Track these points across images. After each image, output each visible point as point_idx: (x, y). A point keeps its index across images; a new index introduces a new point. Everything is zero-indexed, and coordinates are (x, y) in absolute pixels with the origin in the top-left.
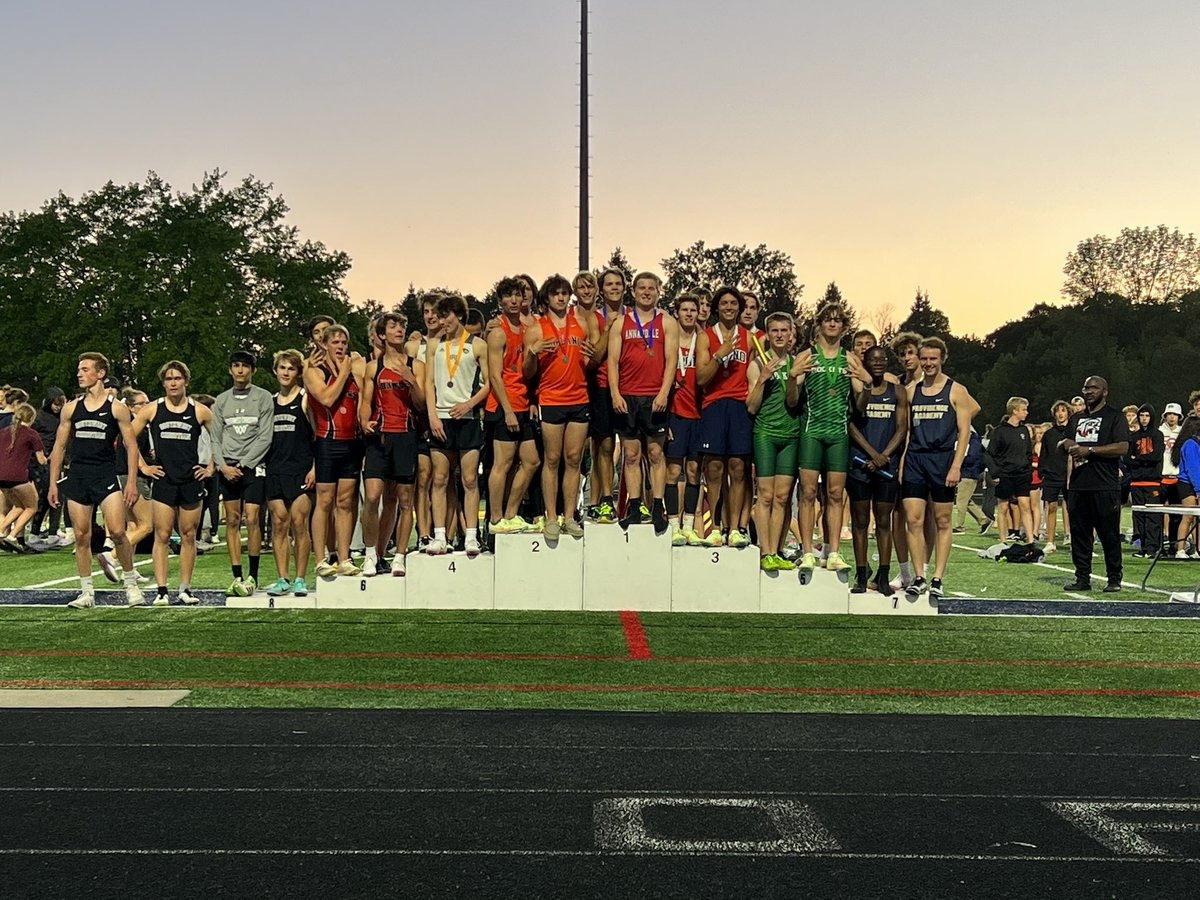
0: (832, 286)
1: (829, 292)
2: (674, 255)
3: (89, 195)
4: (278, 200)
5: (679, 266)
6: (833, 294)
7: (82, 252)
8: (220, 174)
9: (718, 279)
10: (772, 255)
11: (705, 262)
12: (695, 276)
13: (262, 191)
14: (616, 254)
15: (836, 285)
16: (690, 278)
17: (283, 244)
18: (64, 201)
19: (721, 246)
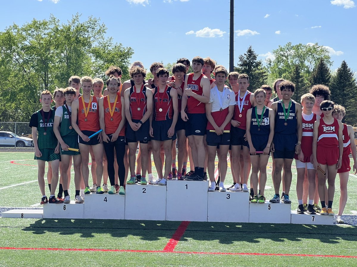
0: (344, 62)
1: (343, 64)
2: (278, 48)
3: (26, 24)
4: (103, 25)
5: (280, 53)
6: (344, 65)
7: (22, 49)
8: (79, 15)
9: (296, 59)
10: (320, 48)
11: (291, 51)
12: (287, 57)
13: (96, 21)
14: (250, 48)
15: (345, 61)
16: (284, 58)
17: (107, 45)
18: (15, 27)
19: (298, 44)
